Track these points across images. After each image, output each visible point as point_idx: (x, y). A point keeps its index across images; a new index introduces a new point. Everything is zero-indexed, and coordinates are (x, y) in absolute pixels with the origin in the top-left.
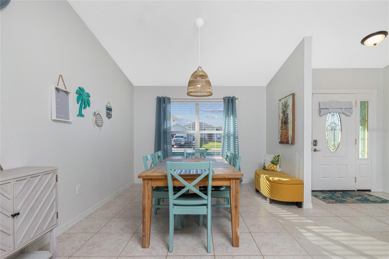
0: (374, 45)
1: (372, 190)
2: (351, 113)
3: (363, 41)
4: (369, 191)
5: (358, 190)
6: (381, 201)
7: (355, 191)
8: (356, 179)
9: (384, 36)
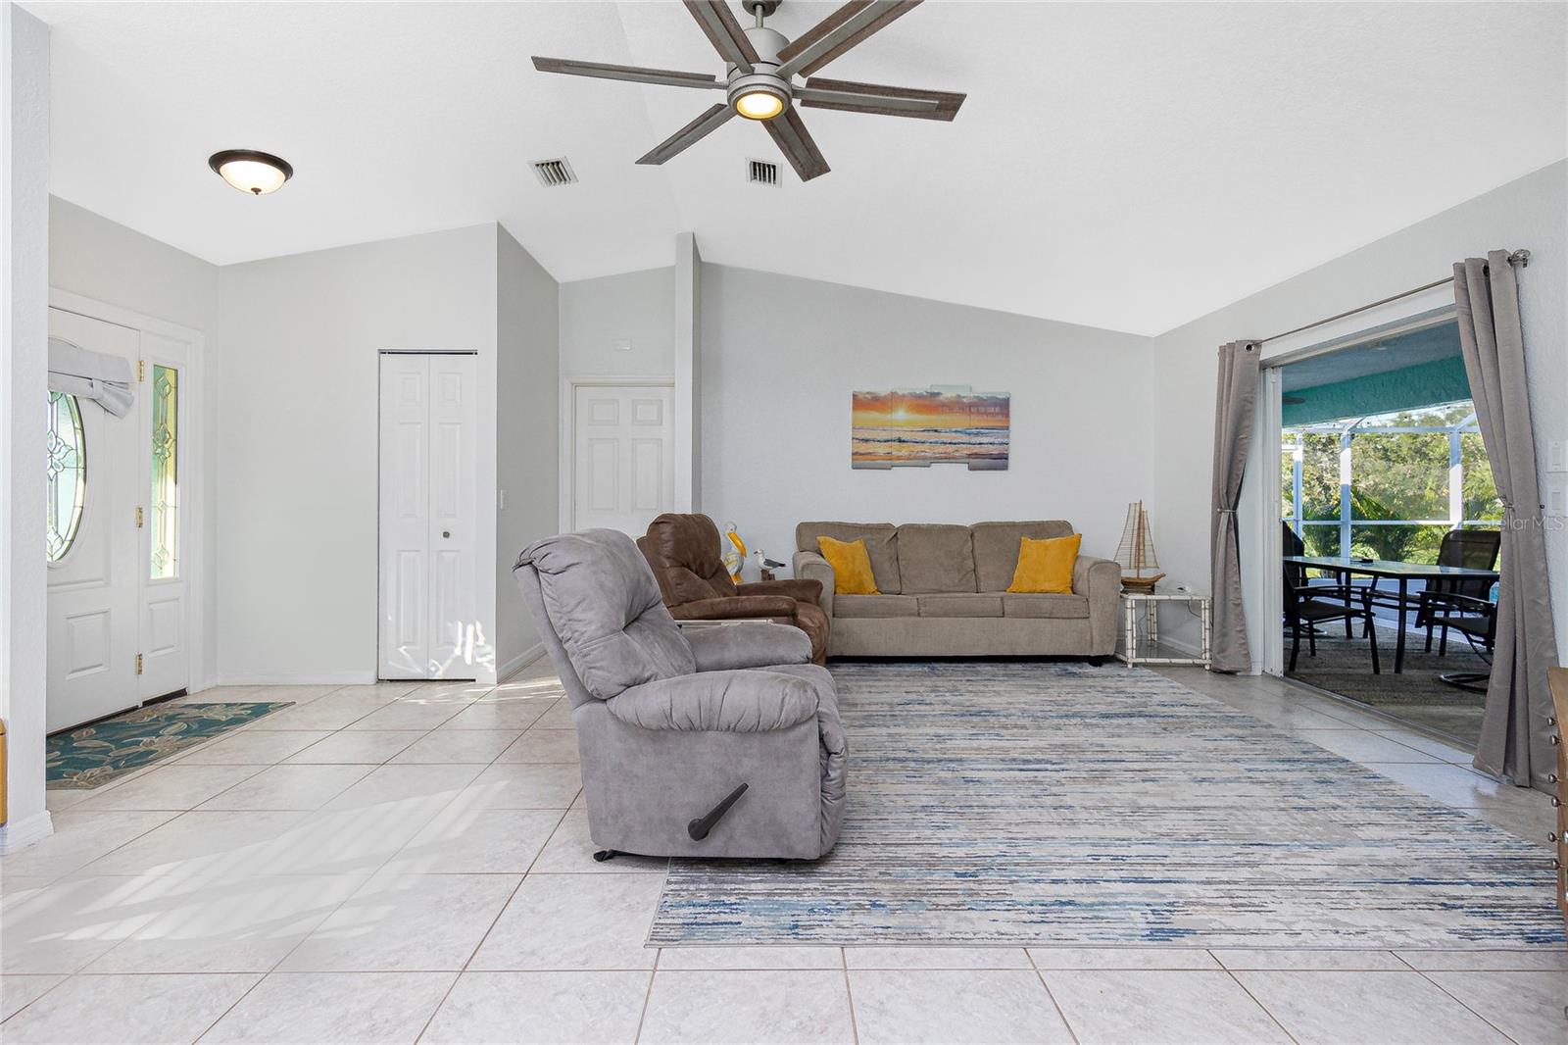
0: (252, 190)
1: (191, 691)
2: (128, 404)
3: (219, 160)
4: (182, 693)
5: (146, 704)
6: (250, 712)
7: (135, 708)
8: (140, 664)
9: (283, 176)
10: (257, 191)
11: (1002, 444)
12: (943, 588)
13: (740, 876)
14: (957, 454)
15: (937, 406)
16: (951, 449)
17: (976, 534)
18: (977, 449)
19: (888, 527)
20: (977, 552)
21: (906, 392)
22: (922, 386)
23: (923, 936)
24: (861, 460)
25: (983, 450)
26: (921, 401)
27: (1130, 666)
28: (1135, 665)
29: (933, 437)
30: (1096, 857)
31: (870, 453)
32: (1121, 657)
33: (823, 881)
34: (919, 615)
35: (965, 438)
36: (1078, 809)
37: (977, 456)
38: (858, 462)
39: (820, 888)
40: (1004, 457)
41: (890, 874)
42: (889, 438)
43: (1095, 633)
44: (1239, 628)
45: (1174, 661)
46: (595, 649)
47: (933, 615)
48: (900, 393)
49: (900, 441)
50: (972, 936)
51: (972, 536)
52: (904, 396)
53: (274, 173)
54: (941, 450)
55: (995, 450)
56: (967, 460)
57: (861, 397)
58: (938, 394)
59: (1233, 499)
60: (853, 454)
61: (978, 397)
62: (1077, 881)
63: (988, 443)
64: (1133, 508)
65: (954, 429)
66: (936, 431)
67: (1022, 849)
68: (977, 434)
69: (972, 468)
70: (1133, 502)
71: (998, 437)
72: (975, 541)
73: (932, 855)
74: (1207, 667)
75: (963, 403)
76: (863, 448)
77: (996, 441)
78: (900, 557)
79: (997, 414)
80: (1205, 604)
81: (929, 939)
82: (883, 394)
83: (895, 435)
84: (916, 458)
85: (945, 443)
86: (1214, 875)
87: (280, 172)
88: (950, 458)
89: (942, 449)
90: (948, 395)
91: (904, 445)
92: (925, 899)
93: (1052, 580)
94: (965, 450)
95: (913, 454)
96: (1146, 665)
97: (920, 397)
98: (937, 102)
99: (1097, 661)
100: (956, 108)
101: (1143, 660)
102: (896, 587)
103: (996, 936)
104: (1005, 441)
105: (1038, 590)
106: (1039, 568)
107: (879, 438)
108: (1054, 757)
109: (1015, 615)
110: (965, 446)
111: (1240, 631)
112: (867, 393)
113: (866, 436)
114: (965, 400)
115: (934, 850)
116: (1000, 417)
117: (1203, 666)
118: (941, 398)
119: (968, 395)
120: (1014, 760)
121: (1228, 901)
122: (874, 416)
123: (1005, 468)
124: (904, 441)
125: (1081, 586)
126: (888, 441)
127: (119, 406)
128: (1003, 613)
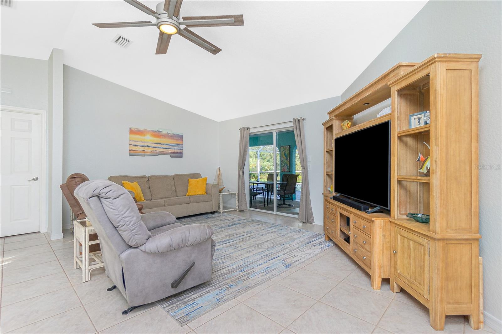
11: (181, 149)
13: (186, 296)
15: (161, 135)
16: (165, 150)
18: (173, 151)
19: (144, 177)
20: (175, 184)
22: (156, 128)
23: (249, 287)
26: (155, 133)
27: (221, 213)
28: (222, 212)
29: (159, 146)
30: (262, 257)
32: (219, 211)
33: (211, 286)
34: (165, 206)
35: (170, 147)
36: (247, 248)
38: (132, 153)
39: (212, 288)
40: (181, 153)
41: (225, 278)
42: (144, 145)
43: (214, 205)
44: (244, 199)
45: (231, 210)
46: (137, 227)
47: (169, 205)
49: (148, 146)
50: (258, 282)
51: (174, 179)
52: (149, 131)
55: (179, 151)
56: (170, 154)
57: (133, 129)
58: (161, 131)
59: (243, 167)
60: (130, 150)
61: (174, 134)
62: (265, 263)
64: (218, 169)
67: (247, 261)
68: (173, 146)
70: (218, 168)
73: (229, 270)
74: (237, 210)
77: (179, 148)
78: (150, 187)
79: (179, 140)
80: (237, 194)
81: (251, 287)
82: (141, 129)
86: (284, 252)
88: (165, 153)
89: (162, 150)
90: (164, 132)
92: (240, 279)
93: (201, 191)
94: (170, 151)
96: (225, 212)
98: (214, 49)
99: (212, 213)
100: (217, 52)
101: (224, 211)
102: (150, 198)
103: (262, 280)
105: (197, 194)
106: (196, 188)
107: (140, 145)
108: (228, 238)
109: (193, 202)
111: (245, 200)
112: (136, 128)
113: (135, 143)
114: (169, 134)
115: (228, 268)
116: (180, 141)
117: (236, 210)
118: (162, 133)
119: (171, 132)
120: (221, 242)
121: (290, 256)
122: (138, 137)
124: (149, 147)
125: (209, 192)
128: (190, 202)
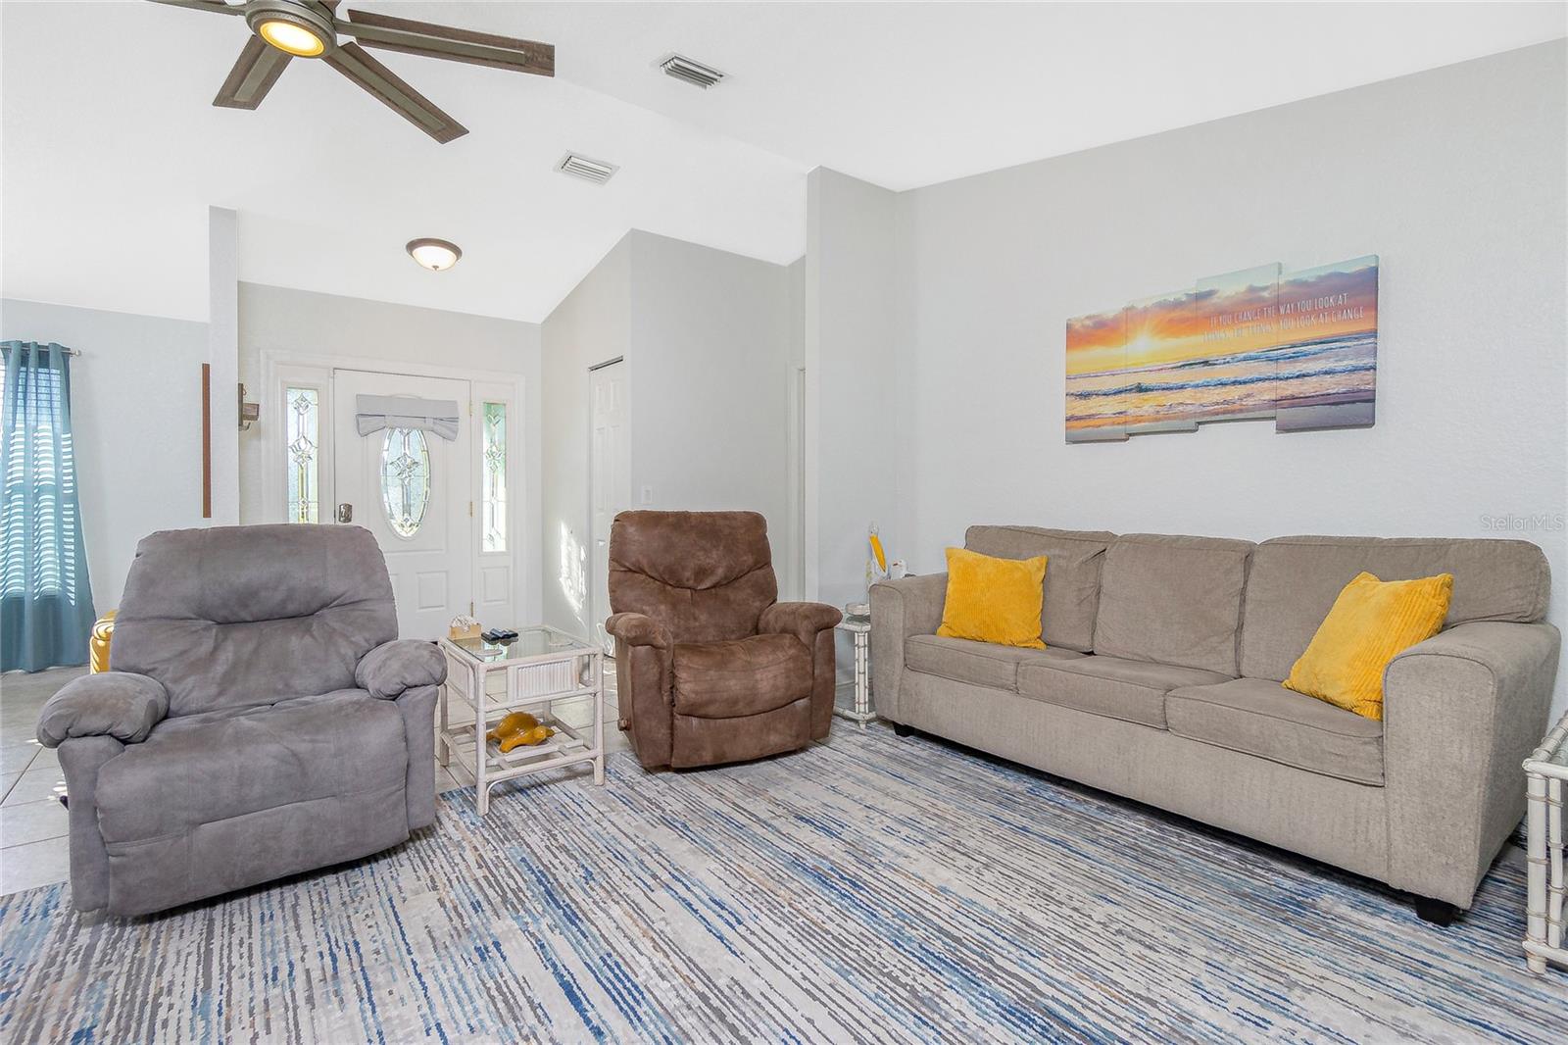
10: (436, 267)
12: (1156, 656)
14: (1250, 402)
15: (1208, 317)
17: (1256, 559)
19: (1103, 538)
21: (1149, 303)
22: (1178, 286)
24: (1081, 432)
25: (1309, 387)
26: (1178, 314)
31: (1090, 416)
35: (1268, 369)
37: (1294, 401)
48: (1140, 306)
51: (1249, 561)
52: (1146, 310)
53: (449, 254)
54: (1216, 398)
56: (1270, 413)
57: (1078, 326)
58: (1210, 294)
60: (1067, 420)
61: (1292, 284)
63: (1325, 373)
65: (1242, 356)
66: (1206, 363)
69: (1284, 429)
71: (1346, 357)
72: (1253, 573)
75: (1263, 300)
76: (1081, 408)
78: (1102, 591)
79: (1349, 308)
82: (1111, 315)
83: (1132, 381)
84: (1167, 418)
85: (1223, 384)
87: (452, 253)
90: (1230, 290)
91: (1150, 395)
94: (1266, 393)
95: (1163, 411)
97: (1177, 305)
104: (1367, 361)
110: (1266, 384)
112: (1087, 318)
114: (1266, 294)
118: (1215, 300)
119: (1272, 283)
122: (1095, 355)
123: (1368, 422)
124: (1147, 390)
126: (1120, 392)
127: (451, 435)
